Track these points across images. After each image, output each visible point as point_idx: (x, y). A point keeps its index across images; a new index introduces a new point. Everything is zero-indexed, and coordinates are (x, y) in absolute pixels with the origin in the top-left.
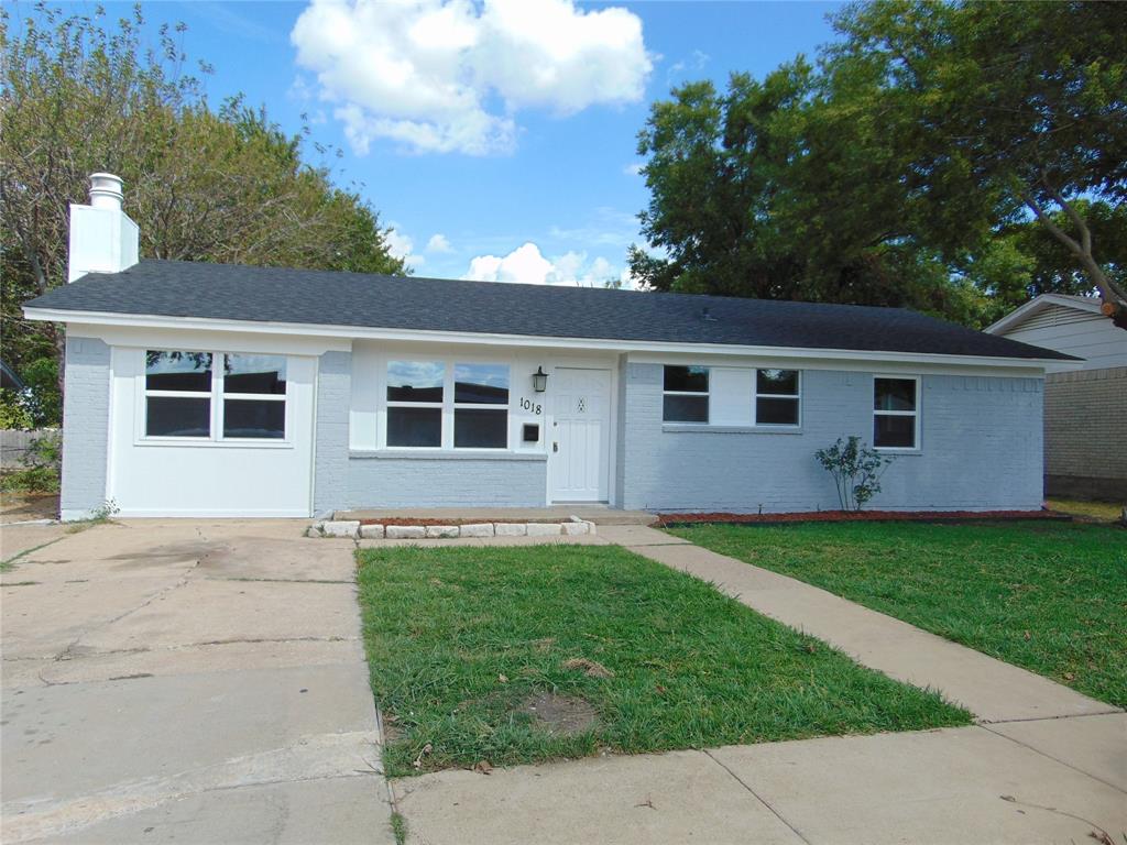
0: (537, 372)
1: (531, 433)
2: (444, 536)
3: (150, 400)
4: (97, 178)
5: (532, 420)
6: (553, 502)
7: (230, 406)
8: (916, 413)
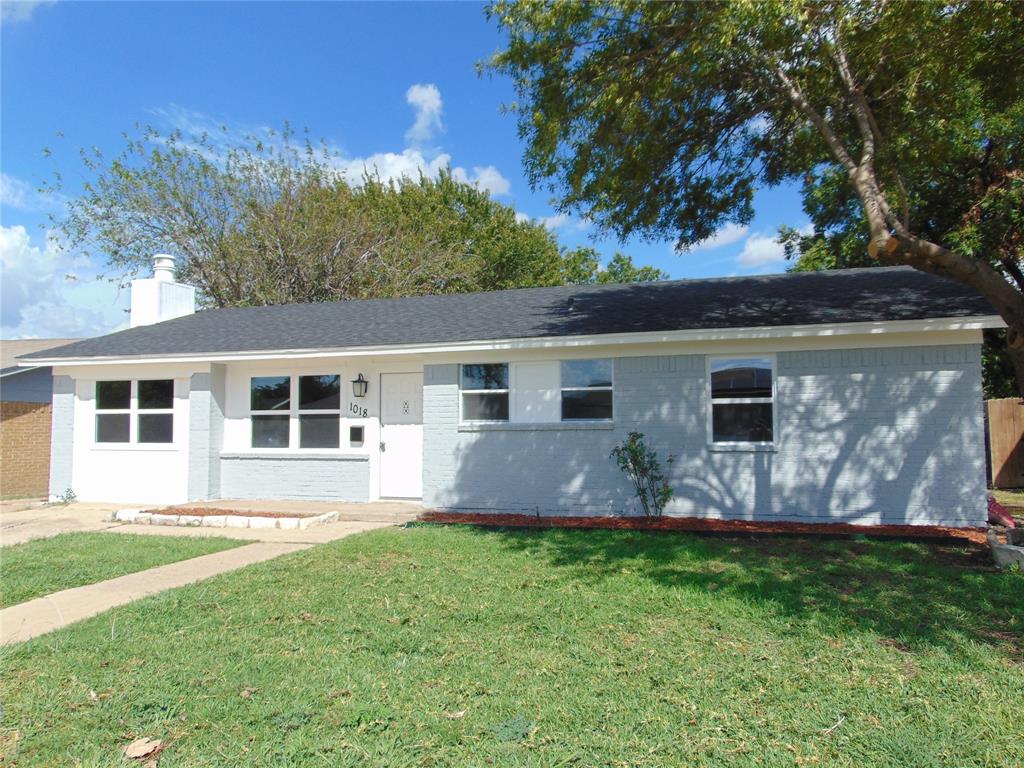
0: (357, 378)
1: (357, 434)
2: (189, 525)
3: (100, 417)
4: (159, 258)
5: (357, 422)
6: (381, 498)
7: (143, 419)
8: (772, 400)
